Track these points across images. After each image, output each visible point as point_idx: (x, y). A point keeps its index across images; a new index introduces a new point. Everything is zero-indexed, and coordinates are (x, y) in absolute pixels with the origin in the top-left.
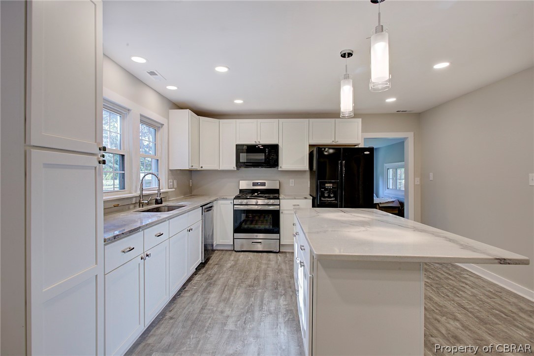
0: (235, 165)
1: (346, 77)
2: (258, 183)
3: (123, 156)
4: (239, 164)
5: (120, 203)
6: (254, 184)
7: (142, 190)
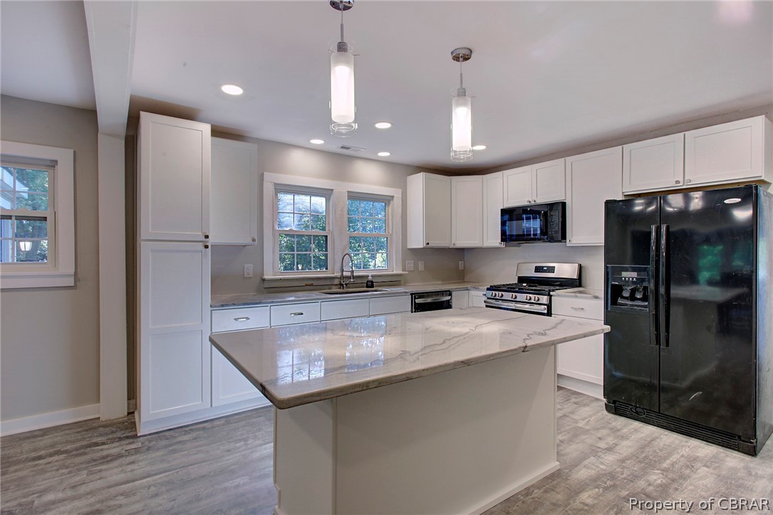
0: (499, 240)
1: (462, 93)
2: (543, 267)
3: (327, 236)
4: (505, 237)
5: (315, 283)
6: (538, 269)
7: (343, 271)
